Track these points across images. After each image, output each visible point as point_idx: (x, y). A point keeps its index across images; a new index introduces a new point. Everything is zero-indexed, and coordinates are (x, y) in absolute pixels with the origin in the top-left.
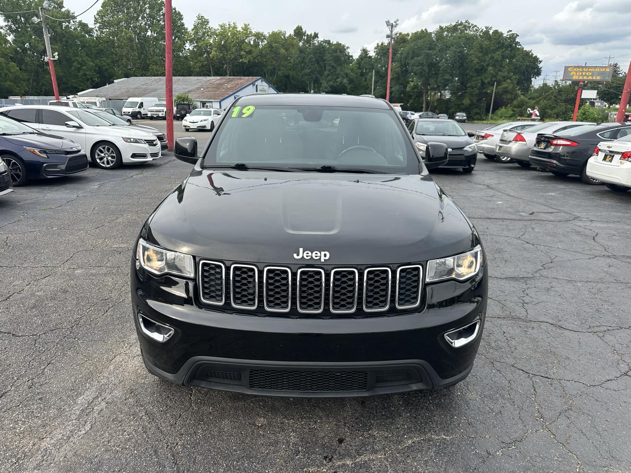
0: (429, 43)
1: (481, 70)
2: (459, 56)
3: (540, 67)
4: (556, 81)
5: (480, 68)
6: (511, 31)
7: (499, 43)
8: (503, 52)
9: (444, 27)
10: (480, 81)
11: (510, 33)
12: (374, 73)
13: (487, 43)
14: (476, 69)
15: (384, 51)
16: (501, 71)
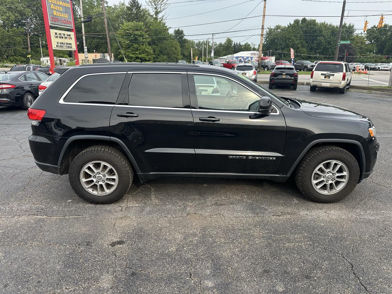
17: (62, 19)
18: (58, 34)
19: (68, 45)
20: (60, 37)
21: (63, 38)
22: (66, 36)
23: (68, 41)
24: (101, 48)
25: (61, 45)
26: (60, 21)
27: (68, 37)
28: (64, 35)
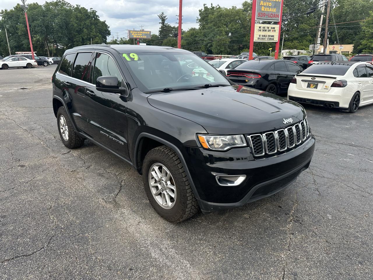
0: (42, 12)
1: (80, 31)
2: (64, 22)
3: (109, 30)
4: (121, 38)
5: (79, 29)
6: (92, 9)
7: (87, 15)
8: (90, 21)
9: (49, 2)
10: (81, 38)
11: (92, 10)
12: (6, 31)
13: (79, 15)
14: (77, 30)
15: (9, 16)
16: (92, 32)
17: (269, 14)
18: (262, 28)
19: (270, 37)
20: (264, 31)
21: (266, 31)
22: (270, 29)
23: (271, 33)
24: (347, 39)
25: (263, 37)
26: (266, 15)
27: (272, 29)
28: (268, 28)
